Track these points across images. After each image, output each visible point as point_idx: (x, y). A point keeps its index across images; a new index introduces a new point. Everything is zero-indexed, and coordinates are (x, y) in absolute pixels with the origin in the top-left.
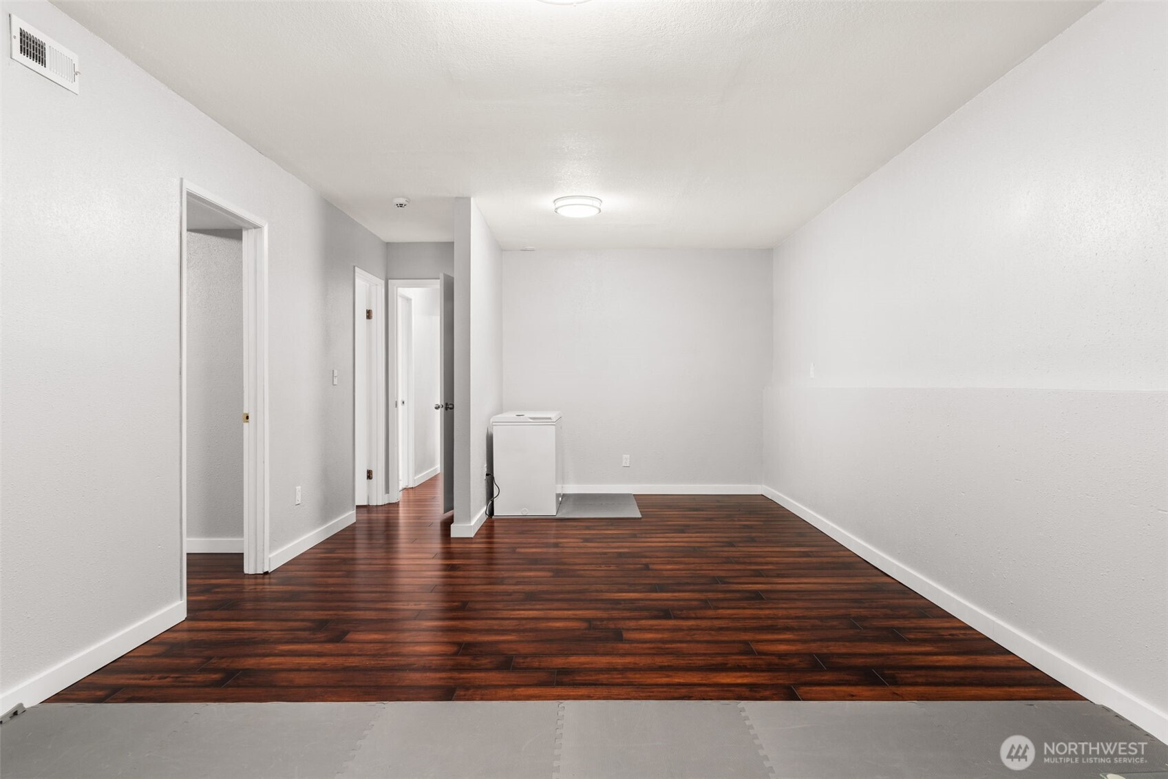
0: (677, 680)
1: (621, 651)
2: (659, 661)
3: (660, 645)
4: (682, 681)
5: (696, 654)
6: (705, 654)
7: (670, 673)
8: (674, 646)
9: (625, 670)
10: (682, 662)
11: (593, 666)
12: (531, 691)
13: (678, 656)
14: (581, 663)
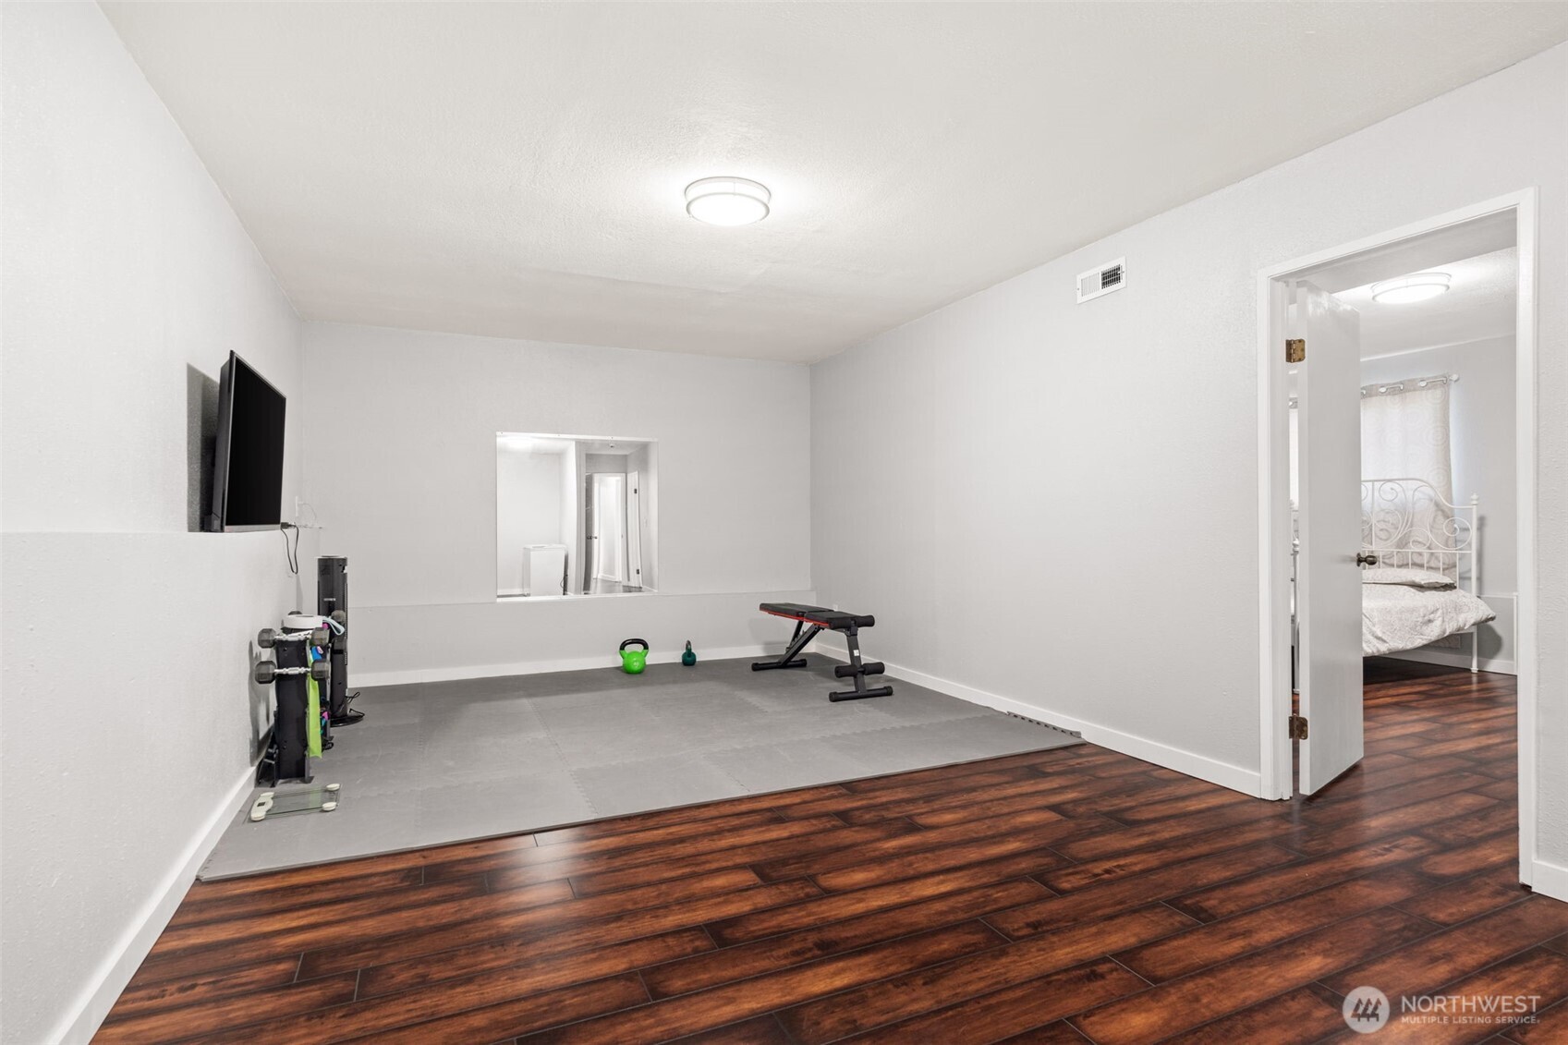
0: (661, 832)
1: (739, 851)
2: (688, 849)
3: (697, 869)
4: (655, 832)
5: (646, 864)
6: (637, 866)
7: (670, 837)
8: (680, 872)
9: (720, 832)
10: (661, 852)
11: (756, 830)
12: (788, 801)
13: (668, 857)
14: (768, 830)
